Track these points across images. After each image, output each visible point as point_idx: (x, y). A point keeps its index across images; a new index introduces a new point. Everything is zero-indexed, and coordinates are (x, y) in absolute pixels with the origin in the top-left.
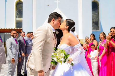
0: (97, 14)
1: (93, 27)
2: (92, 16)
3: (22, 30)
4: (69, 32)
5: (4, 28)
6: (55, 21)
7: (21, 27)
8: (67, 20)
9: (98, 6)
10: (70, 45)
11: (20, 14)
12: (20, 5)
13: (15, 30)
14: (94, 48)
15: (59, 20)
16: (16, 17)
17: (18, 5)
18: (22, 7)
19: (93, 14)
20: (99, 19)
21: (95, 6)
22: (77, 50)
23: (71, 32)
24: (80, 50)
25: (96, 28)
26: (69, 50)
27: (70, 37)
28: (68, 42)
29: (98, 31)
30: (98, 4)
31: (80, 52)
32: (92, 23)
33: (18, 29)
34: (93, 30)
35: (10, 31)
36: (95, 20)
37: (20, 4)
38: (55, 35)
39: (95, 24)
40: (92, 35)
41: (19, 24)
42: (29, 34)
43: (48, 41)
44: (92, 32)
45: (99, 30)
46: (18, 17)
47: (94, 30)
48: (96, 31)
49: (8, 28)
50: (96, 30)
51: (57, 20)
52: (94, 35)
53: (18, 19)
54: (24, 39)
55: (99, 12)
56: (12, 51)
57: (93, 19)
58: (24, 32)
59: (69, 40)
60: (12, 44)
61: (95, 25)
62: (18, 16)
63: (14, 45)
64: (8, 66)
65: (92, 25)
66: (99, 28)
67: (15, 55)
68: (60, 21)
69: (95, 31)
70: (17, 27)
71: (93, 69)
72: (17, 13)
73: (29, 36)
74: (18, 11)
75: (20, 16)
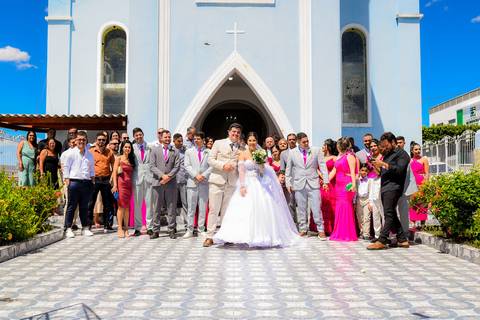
3: (126, 119)
11: (115, 71)
12: (114, 42)
16: (104, 81)
17: (110, 43)
20: (366, 87)
21: (354, 46)
29: (362, 125)
30: (365, 40)
32: (344, 102)
33: (115, 115)
34: (344, 122)
36: (353, 92)
37: (118, 36)
41: (113, 101)
45: (367, 122)
46: (110, 82)
48: (358, 125)
50: (360, 122)
53: (110, 86)
57: (347, 88)
62: (108, 77)
66: (366, 115)
69: (353, 125)
70: (105, 109)
72: (107, 66)
74: (108, 61)
75: (115, 76)
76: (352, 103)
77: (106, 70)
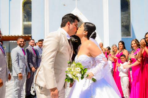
0: (127, 15)
1: (122, 33)
2: (121, 19)
3: (31, 37)
4: (88, 39)
5: (8, 35)
6: (71, 25)
7: (30, 33)
8: (85, 23)
9: (129, 5)
10: (90, 55)
11: (28, 17)
12: (28, 5)
13: (22, 37)
14: (124, 59)
15: (76, 23)
16: (24, 21)
17: (26, 6)
18: (30, 8)
19: (122, 16)
20: (130, 22)
22: (99, 62)
23: (91, 39)
24: (103, 61)
25: (127, 33)
26: (90, 62)
27: (90, 45)
28: (87, 51)
30: (129, 2)
31: (103, 64)
32: (121, 28)
33: (27, 35)
34: (122, 36)
35: (16, 38)
36: (125, 24)
37: (29, 3)
38: (71, 42)
39: (125, 28)
40: (121, 43)
41: (27, 30)
42: (41, 42)
43: (61, 50)
44: (122, 38)
45: (130, 36)
46: (26, 21)
47: (124, 36)
48: (127, 37)
49: (13, 35)
50: (127, 36)
51: (73, 24)
52: (123, 43)
53: (26, 23)
54: (33, 48)
55: (130, 13)
56: (18, 64)
57: (122, 22)
58: (33, 40)
59: (89, 49)
60: (18, 56)
61: (125, 30)
62: (25, 19)
63: (21, 56)
64: (14, 84)
65: (122, 30)
66: (130, 33)
67: (21, 69)
68: (76, 25)
70: (25, 33)
71: (122, 87)
72: (25, 15)
73: (41, 45)
74: (25, 13)
75: (28, 19)
76: (124, 28)
77: (25, 17)
